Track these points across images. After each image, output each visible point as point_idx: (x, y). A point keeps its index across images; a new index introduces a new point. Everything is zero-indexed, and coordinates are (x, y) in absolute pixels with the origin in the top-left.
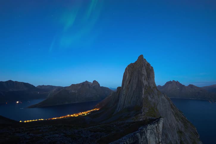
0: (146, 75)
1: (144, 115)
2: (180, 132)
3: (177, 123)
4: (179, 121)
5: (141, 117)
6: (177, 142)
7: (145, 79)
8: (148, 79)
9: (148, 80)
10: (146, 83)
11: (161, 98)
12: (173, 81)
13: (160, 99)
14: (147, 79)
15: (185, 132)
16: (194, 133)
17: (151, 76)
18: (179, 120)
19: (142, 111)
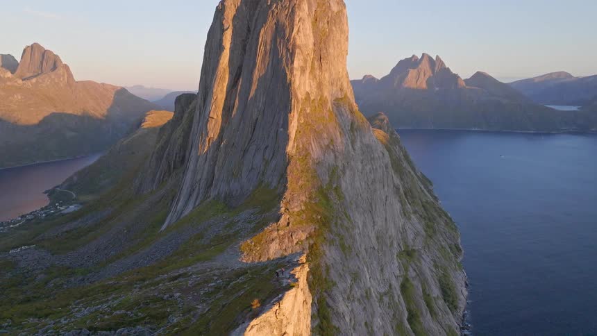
0: (311, 46)
1: (288, 224)
2: (408, 253)
3: (404, 225)
4: (413, 216)
5: (275, 234)
6: (390, 286)
7: (303, 70)
8: (316, 64)
9: (318, 72)
10: (308, 89)
11: (361, 142)
12: (423, 54)
13: (358, 145)
14: (313, 68)
15: (423, 251)
16: (450, 248)
17: (331, 51)
18: (415, 212)
19: (283, 209)
